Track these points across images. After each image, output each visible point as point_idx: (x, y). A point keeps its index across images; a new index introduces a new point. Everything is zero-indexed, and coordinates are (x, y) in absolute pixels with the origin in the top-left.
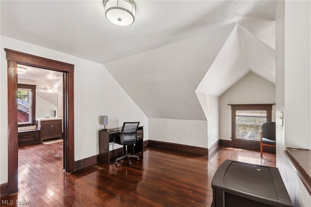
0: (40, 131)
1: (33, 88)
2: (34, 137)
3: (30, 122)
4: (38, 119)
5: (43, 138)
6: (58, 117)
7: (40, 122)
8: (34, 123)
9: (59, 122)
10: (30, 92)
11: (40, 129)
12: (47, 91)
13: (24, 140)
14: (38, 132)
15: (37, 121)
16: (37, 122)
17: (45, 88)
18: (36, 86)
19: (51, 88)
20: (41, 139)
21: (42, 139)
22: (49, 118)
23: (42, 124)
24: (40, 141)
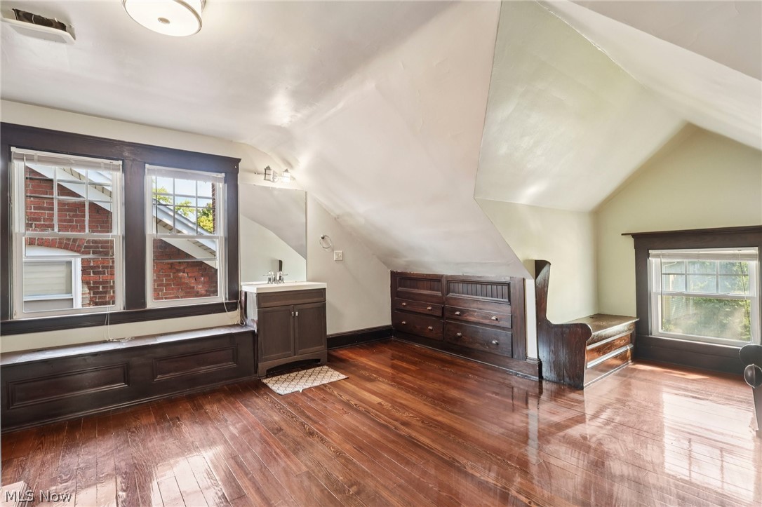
0: (257, 335)
1: (229, 167)
2: (235, 359)
3: (221, 297)
4: (250, 287)
5: (266, 360)
6: (307, 281)
7: (255, 298)
8: (236, 301)
9: (315, 300)
10: (221, 185)
11: (255, 326)
12: (273, 181)
13: (204, 369)
14: (250, 339)
15: (246, 293)
16: (243, 298)
17: (268, 168)
18: (239, 160)
19: (287, 171)
20: (260, 365)
21: (263, 366)
22: (281, 285)
23: (263, 305)
24: (256, 372)
